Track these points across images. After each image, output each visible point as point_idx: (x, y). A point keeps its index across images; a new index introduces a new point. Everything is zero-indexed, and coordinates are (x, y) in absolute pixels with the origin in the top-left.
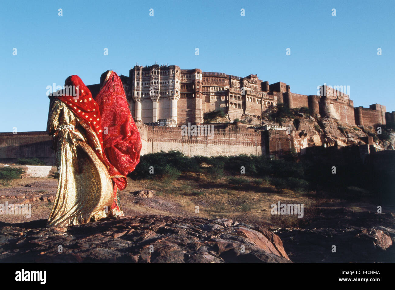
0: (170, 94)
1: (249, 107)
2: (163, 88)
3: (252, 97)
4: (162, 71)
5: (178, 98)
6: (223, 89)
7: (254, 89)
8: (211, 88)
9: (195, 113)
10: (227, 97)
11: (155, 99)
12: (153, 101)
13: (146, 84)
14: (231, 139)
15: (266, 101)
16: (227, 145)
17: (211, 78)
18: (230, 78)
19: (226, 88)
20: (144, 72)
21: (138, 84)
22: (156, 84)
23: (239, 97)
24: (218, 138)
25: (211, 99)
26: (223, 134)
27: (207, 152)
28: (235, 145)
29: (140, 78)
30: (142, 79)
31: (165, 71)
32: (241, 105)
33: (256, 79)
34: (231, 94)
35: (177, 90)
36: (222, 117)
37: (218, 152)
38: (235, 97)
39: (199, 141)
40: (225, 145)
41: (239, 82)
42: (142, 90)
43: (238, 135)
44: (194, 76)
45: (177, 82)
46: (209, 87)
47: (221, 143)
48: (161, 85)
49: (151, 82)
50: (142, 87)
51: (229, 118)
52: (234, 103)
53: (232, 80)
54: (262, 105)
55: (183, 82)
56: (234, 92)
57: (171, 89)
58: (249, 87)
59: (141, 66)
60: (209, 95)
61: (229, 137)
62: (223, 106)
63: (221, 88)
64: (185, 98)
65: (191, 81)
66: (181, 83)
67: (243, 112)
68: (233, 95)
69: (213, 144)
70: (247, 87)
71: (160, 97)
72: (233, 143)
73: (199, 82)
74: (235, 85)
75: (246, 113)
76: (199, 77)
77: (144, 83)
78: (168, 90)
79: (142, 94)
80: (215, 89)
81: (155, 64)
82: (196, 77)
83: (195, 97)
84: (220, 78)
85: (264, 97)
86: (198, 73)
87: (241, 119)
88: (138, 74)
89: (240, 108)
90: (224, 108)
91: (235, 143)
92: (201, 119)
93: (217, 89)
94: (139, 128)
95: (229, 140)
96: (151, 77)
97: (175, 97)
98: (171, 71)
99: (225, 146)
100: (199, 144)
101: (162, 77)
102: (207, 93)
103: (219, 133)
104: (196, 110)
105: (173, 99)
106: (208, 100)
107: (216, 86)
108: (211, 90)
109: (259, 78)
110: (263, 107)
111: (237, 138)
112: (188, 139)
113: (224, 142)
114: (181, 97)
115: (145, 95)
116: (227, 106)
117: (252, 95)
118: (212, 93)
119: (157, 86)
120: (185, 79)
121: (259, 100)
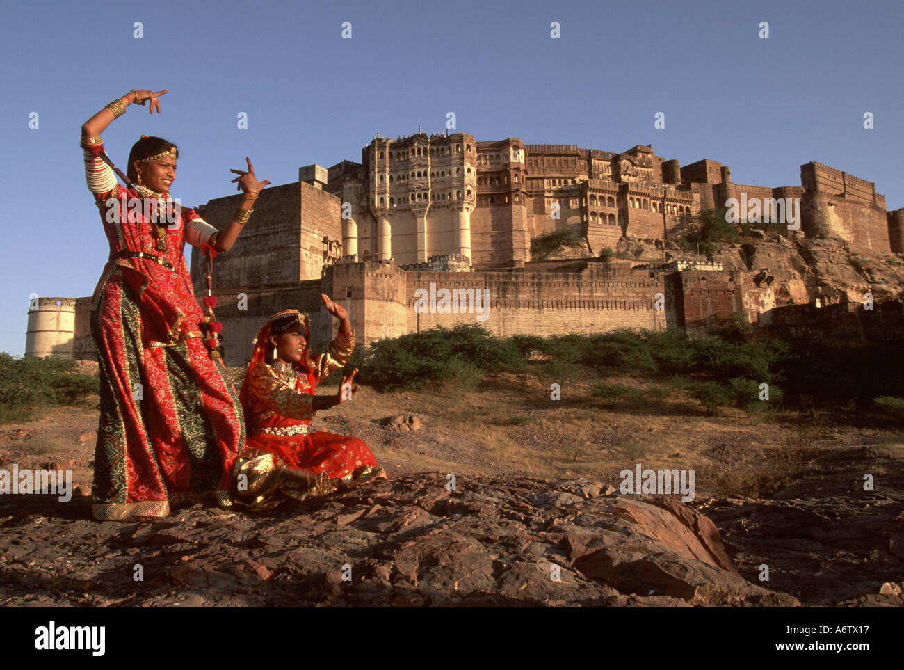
0: (455, 198)
1: (635, 220)
2: (439, 186)
3: (642, 198)
4: (435, 148)
5: (472, 208)
6: (574, 182)
7: (645, 179)
8: (546, 180)
9: (512, 240)
10: (584, 201)
11: (420, 212)
12: (418, 215)
13: (399, 178)
14: (595, 294)
15: (674, 206)
16: (587, 309)
17: (545, 158)
18: (589, 156)
19: (580, 180)
20: (394, 152)
21: (382, 178)
22: (423, 178)
23: (610, 199)
24: (565, 294)
25: (546, 206)
26: (575, 284)
27: (541, 326)
28: (605, 309)
29: (385, 166)
30: (390, 167)
31: (440, 148)
32: (617, 217)
33: (650, 156)
34: (592, 193)
35: (469, 188)
36: (572, 246)
37: (565, 326)
38: (602, 198)
39: (522, 303)
40: (582, 309)
41: (611, 165)
42: (391, 193)
43: (611, 285)
44: (508, 156)
45: (469, 170)
46: (543, 178)
47: (573, 304)
48: (434, 179)
49: (411, 173)
50: (391, 185)
51: (589, 248)
52: (600, 212)
53: (594, 161)
54: (664, 215)
55: (483, 170)
56: (599, 187)
57: (456, 188)
58: (634, 176)
59: (387, 140)
60: (543, 196)
61: (591, 291)
62: (575, 220)
63: (570, 181)
64: (487, 205)
65: (501, 168)
66: (478, 173)
67: (620, 233)
68: (598, 195)
69: (555, 308)
70: (630, 175)
71: (433, 206)
72: (600, 305)
73: (517, 169)
74: (602, 172)
75: (628, 234)
76: (518, 158)
77: (395, 177)
78: (449, 190)
79: (392, 201)
80: (554, 182)
81: (417, 132)
82: (512, 156)
83: (510, 203)
84: (566, 158)
85: (668, 196)
86: (516, 148)
87: (617, 248)
88: (382, 156)
89: (615, 224)
90: (578, 224)
91: (605, 304)
92: (525, 253)
93: (560, 182)
94: (388, 277)
95: (591, 296)
96: (411, 163)
97: (465, 206)
98: (454, 146)
99: (583, 312)
100: (522, 308)
101: (436, 160)
102: (538, 192)
103: (568, 283)
104: (514, 233)
105: (461, 209)
106: (540, 209)
107: (558, 175)
108: (547, 185)
109: (655, 154)
110: (667, 219)
111: (608, 291)
112: (498, 297)
113: (580, 304)
114: (479, 205)
115: (399, 202)
116: (585, 220)
117: (641, 194)
118: (549, 192)
119: (425, 182)
120: (486, 164)
121: (658, 203)
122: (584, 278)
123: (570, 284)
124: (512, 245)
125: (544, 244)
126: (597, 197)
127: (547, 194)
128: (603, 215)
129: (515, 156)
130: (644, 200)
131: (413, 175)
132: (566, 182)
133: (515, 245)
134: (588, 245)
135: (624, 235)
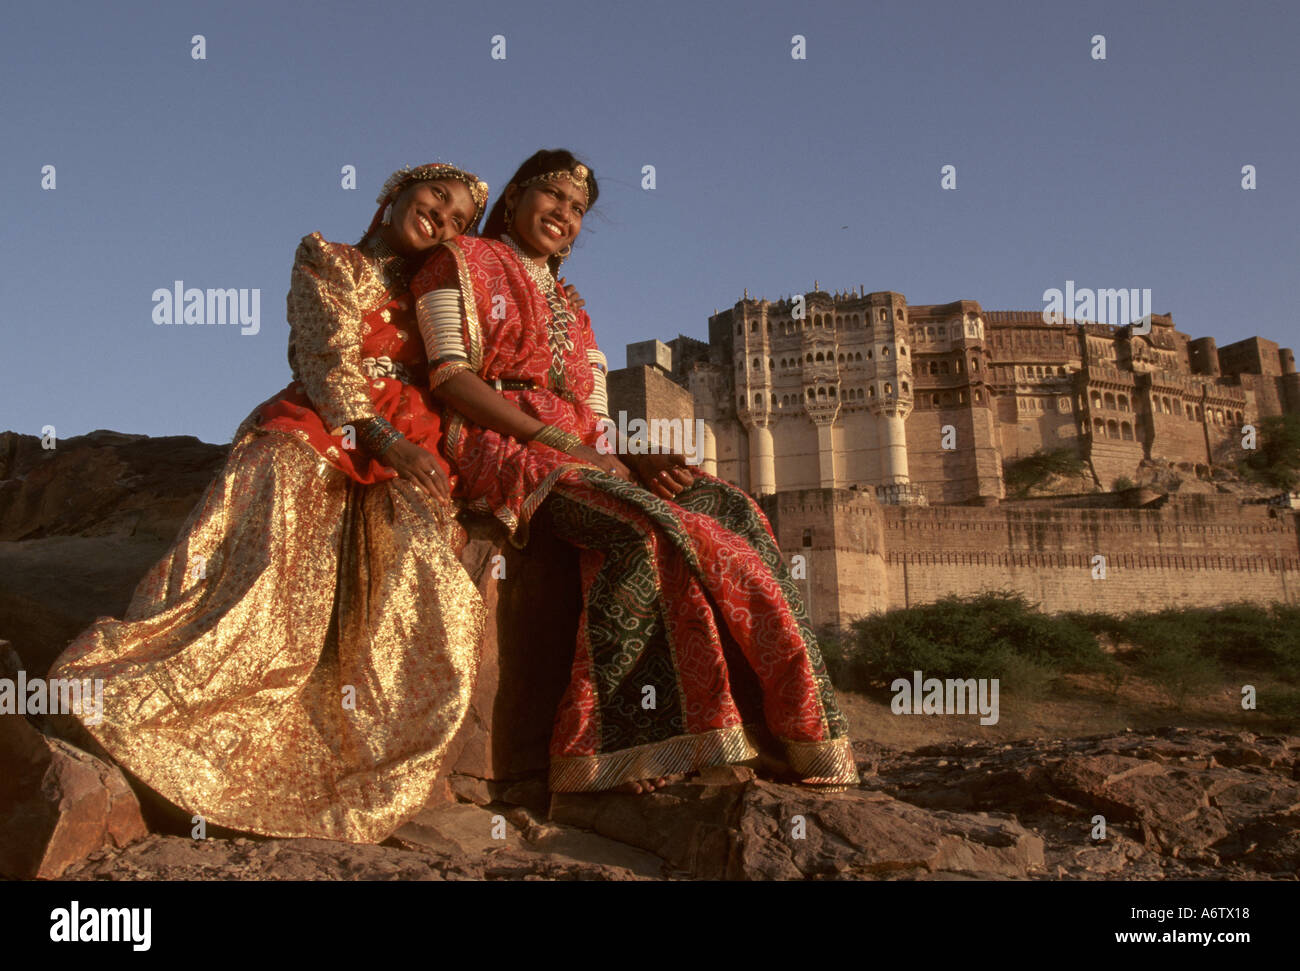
0: (882, 395)
1: (1162, 434)
2: (853, 376)
3: (1171, 397)
4: (843, 316)
5: (908, 410)
6: (1062, 371)
7: (1166, 368)
8: (1017, 367)
9: (975, 463)
10: (1080, 401)
11: (824, 417)
12: (819, 422)
13: (784, 362)
14: (1184, 545)
15: (1218, 410)
16: (1173, 569)
17: (1014, 333)
18: (1080, 331)
19: (1071, 369)
20: (775, 323)
21: (756, 363)
22: (827, 362)
23: (1122, 399)
24: (1137, 544)
25: (1020, 410)
26: (1151, 528)
27: (1102, 597)
28: (1202, 569)
29: (761, 344)
30: (770, 346)
31: (852, 314)
32: (1133, 428)
33: (1170, 331)
34: (1093, 389)
35: (904, 378)
36: (1069, 473)
37: (1142, 597)
38: (1109, 397)
39: (1069, 558)
40: (1166, 569)
41: (1114, 345)
42: (774, 387)
43: (1208, 529)
44: (959, 329)
45: (903, 351)
46: (1012, 365)
47: (1150, 560)
48: (843, 365)
49: (805, 354)
50: (772, 374)
51: (1095, 478)
52: (1108, 419)
53: (1089, 338)
54: (1205, 425)
55: (920, 350)
56: (1105, 379)
57: (884, 378)
58: (1152, 362)
59: (763, 301)
60: (1013, 394)
61: (1178, 540)
62: (1067, 431)
63: (1055, 369)
64: (929, 408)
65: (947, 348)
66: (913, 355)
67: (1140, 454)
68: (1103, 391)
69: (1123, 568)
70: (1146, 360)
71: (844, 410)
72: (1194, 562)
73: (977, 349)
74: (1101, 356)
75: (1154, 455)
76: (974, 331)
77: (777, 361)
78: (871, 383)
79: (774, 401)
80: (1030, 370)
81: (814, 290)
82: (966, 329)
83: (967, 405)
84: (1046, 333)
85: (1210, 394)
86: (973, 315)
87: (1137, 478)
88: (755, 327)
89: (1132, 439)
90: (1072, 438)
91: (1201, 560)
92: (998, 485)
93: (1039, 370)
95: (1179, 548)
96: (805, 338)
97: (900, 407)
98: (876, 312)
99: (1167, 574)
100: (1070, 568)
101: (846, 334)
102: (1004, 387)
103: (1139, 526)
104: (977, 452)
105: (891, 413)
106: (1010, 415)
107: (1036, 360)
108: (1018, 375)
109: (1176, 328)
110: (1209, 432)
111: (1204, 541)
112: (1031, 549)
113: (1162, 560)
114: (917, 408)
115: (785, 403)
116: (1084, 432)
117: (1169, 390)
118: (1024, 386)
119: (831, 369)
120: (923, 341)
121: (1194, 405)
122: (1165, 518)
123: (1144, 529)
124: (975, 471)
125: (1023, 471)
126: (1103, 395)
127: (1019, 390)
128: (1113, 425)
129: (971, 329)
130: (1175, 400)
131: (810, 358)
132: (1049, 370)
133: (981, 472)
134: (1093, 473)
135: (1147, 456)
